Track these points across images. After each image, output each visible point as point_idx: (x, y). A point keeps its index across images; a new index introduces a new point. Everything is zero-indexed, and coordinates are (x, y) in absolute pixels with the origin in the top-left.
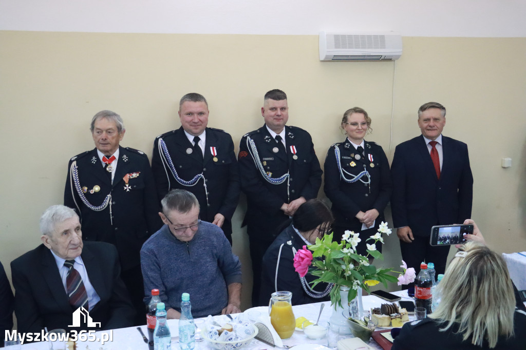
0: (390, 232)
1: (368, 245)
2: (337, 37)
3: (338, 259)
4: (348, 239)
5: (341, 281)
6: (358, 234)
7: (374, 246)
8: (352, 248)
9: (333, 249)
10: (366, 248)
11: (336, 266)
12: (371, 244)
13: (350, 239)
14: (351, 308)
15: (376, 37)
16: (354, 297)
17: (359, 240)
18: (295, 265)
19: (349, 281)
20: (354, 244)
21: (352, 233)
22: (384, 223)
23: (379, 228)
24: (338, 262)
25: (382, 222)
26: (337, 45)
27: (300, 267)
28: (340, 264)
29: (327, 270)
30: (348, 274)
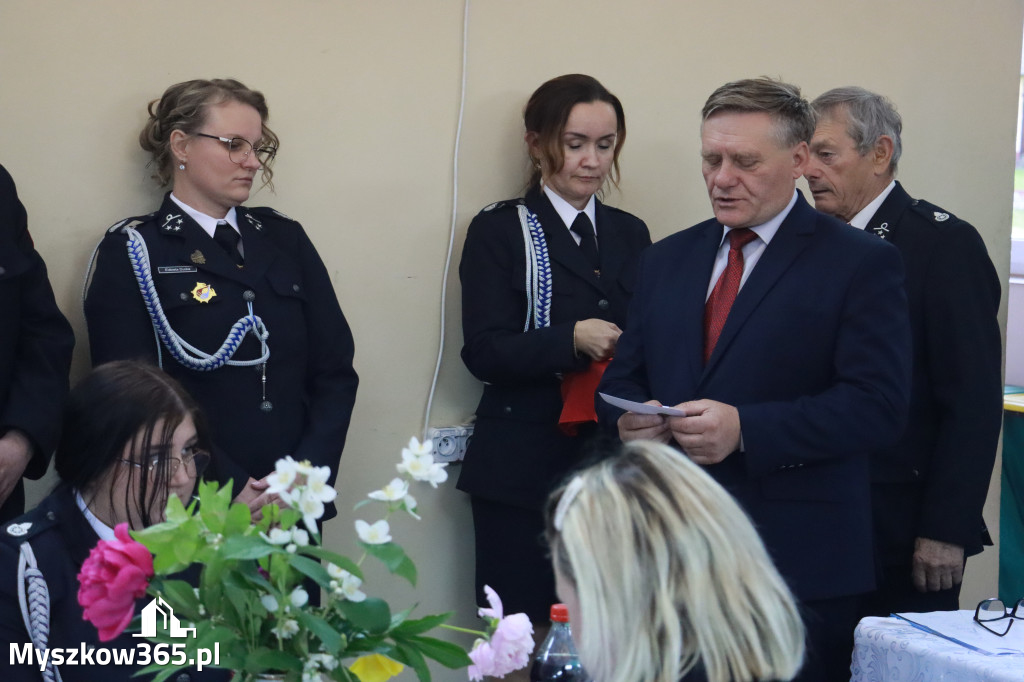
0: (443, 477)
1: (360, 522)
3: (246, 566)
4: (289, 491)
5: (257, 656)
7: (382, 525)
8: (301, 525)
9: (231, 531)
11: (239, 597)
12: (371, 522)
13: (296, 493)
17: (329, 494)
18: (83, 598)
19: (289, 658)
20: (310, 507)
21: (304, 467)
22: (421, 441)
23: (400, 460)
24: (249, 578)
25: (414, 441)
27: (102, 603)
29: (207, 616)
30: (285, 629)
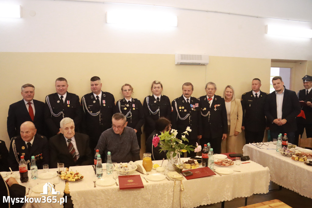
0: (191, 131)
1: (182, 136)
2: (182, 55)
3: (169, 140)
4: (173, 132)
5: (170, 149)
6: (177, 131)
7: (184, 136)
8: (174, 136)
9: (168, 136)
10: (181, 137)
11: (169, 143)
14: (175, 160)
15: (198, 56)
16: (175, 156)
17: (177, 133)
19: (174, 150)
20: (175, 134)
21: (174, 130)
23: (186, 129)
25: (188, 127)
26: (182, 59)
28: (171, 143)
29: (166, 145)
30: (173, 147)
